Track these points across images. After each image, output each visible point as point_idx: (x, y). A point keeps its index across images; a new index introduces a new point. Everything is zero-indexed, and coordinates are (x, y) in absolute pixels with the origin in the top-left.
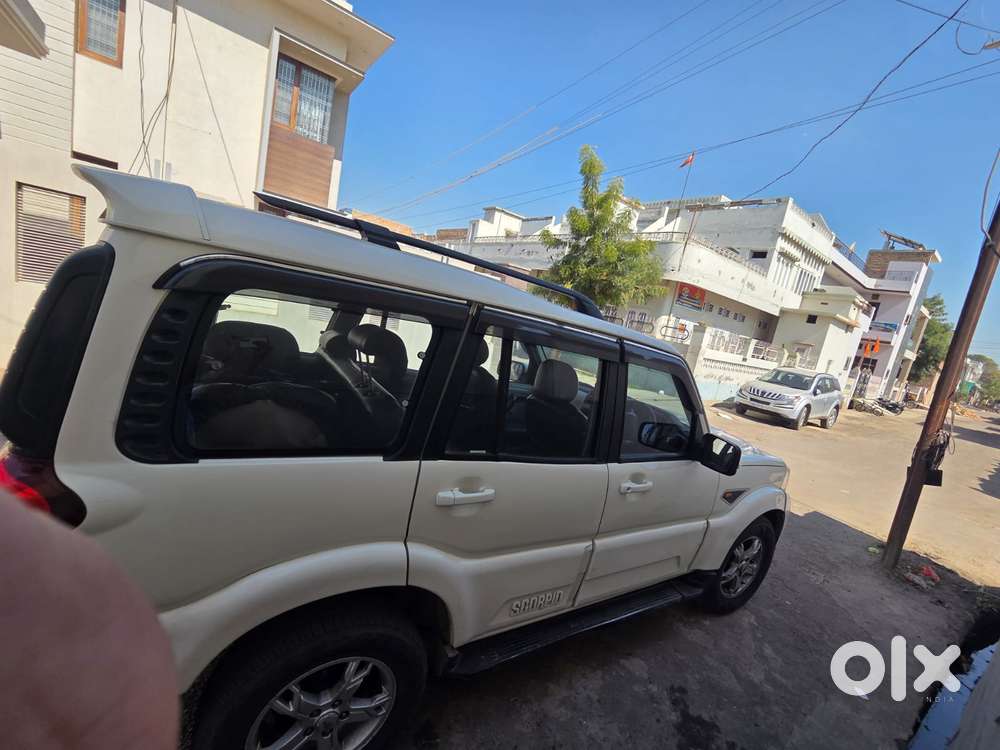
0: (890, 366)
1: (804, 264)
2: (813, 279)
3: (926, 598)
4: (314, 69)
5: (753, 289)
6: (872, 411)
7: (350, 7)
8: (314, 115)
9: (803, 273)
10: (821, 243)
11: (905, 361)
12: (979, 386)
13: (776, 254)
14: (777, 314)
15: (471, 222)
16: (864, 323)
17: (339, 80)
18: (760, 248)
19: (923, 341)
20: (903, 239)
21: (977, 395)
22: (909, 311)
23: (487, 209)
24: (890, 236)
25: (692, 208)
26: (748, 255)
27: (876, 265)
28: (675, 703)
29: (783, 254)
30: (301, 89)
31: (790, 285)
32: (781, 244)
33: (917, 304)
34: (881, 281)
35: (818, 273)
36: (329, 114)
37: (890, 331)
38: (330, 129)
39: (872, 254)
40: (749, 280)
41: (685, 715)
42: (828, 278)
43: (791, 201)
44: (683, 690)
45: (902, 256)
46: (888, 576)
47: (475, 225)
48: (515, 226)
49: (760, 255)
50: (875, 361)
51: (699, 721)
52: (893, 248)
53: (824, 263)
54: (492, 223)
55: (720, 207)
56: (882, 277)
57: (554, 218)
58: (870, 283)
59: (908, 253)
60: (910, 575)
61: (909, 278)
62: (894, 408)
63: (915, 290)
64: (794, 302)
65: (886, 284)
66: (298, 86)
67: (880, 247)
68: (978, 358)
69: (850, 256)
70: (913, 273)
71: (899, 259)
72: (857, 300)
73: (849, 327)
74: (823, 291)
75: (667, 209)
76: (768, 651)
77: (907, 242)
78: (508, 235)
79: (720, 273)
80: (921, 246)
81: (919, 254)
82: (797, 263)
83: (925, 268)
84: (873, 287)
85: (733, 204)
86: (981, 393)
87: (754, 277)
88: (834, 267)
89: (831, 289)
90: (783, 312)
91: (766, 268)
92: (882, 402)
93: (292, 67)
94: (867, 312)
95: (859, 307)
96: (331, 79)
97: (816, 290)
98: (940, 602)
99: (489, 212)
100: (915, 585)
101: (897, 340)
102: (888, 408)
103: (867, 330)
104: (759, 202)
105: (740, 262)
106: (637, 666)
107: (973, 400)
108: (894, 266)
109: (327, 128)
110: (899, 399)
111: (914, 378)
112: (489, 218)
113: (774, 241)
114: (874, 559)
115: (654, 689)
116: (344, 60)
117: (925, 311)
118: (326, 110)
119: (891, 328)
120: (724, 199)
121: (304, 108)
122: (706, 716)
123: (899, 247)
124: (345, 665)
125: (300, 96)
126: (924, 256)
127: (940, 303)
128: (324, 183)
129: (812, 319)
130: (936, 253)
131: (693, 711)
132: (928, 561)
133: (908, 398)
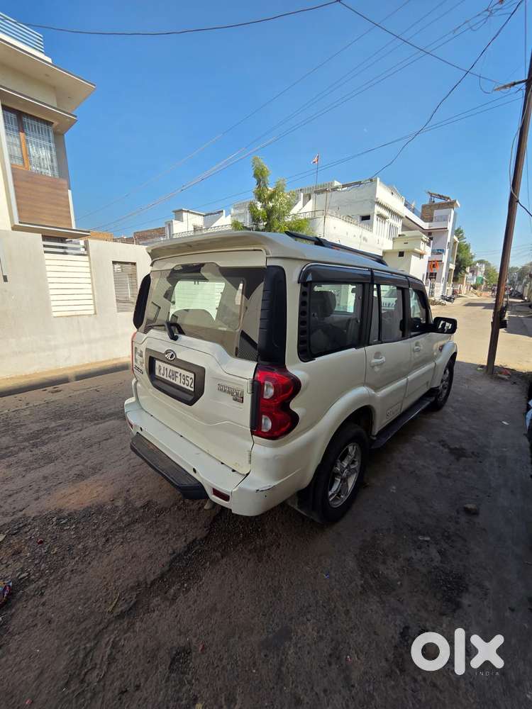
0: (444, 276)
1: (391, 220)
2: (397, 228)
3: (508, 383)
4: (31, 116)
5: (366, 241)
6: (440, 304)
7: (49, 60)
8: (42, 154)
9: (391, 226)
10: (397, 204)
11: (450, 270)
12: (484, 278)
13: (375, 217)
14: (381, 255)
15: (166, 223)
16: (428, 250)
17: (56, 123)
18: (365, 213)
19: (457, 256)
20: (439, 195)
21: (484, 283)
22: (449, 240)
23: (175, 212)
24: (431, 194)
25: (317, 192)
26: (359, 219)
27: (427, 214)
28: (443, 446)
29: (380, 216)
30: (26, 134)
31: (385, 235)
32: (378, 209)
33: (452, 235)
34: (432, 224)
35: (399, 224)
36: (54, 153)
37: (441, 254)
38: (59, 165)
39: (424, 207)
40: (363, 236)
41: (451, 449)
42: (405, 227)
43: (378, 179)
44: (443, 441)
45: (440, 206)
46: (491, 378)
47: (170, 225)
48: (199, 221)
49: (366, 218)
50: (436, 273)
51: (456, 449)
52: (434, 202)
53: (401, 217)
54: (182, 221)
55: (335, 189)
56: (431, 221)
57: (224, 211)
58: (426, 226)
59: (443, 204)
60: (499, 375)
61: (446, 219)
62: (450, 300)
63: (450, 226)
64: (388, 245)
65: (435, 225)
66: (23, 132)
67: (427, 202)
68: (481, 262)
69: (414, 211)
70: (447, 216)
71: (438, 208)
72: (423, 238)
73: (421, 255)
74: (404, 235)
75: (302, 194)
76: (464, 418)
77: (441, 197)
78: (195, 229)
79: (347, 234)
80: (448, 198)
81: (448, 204)
82: (387, 220)
83: (453, 212)
84: (427, 228)
85: (344, 186)
86: (486, 281)
87: (366, 233)
88: (407, 219)
89: (407, 233)
90: (384, 253)
91: (371, 226)
92: (443, 297)
93: (14, 116)
94: (429, 244)
95: (425, 242)
96: (49, 123)
97: (399, 235)
98: (515, 383)
99: (178, 214)
100: (503, 379)
101: (445, 258)
102: (447, 300)
103: (430, 256)
104: (360, 183)
105: (357, 225)
106: (420, 438)
107: (483, 286)
108: (437, 213)
109: (55, 164)
110: (450, 294)
111: (455, 279)
112: (179, 218)
113: (373, 207)
114: (482, 373)
115: (432, 443)
116: (55, 106)
117: (456, 238)
118: (51, 150)
119: (441, 252)
120: (336, 183)
121: (33, 150)
122: (457, 447)
123: (438, 201)
124: (347, 449)
125: (27, 140)
126: (451, 204)
127: (461, 232)
128: (65, 209)
129: (401, 254)
130: (457, 202)
131: (452, 447)
132: (503, 368)
133: (454, 292)
